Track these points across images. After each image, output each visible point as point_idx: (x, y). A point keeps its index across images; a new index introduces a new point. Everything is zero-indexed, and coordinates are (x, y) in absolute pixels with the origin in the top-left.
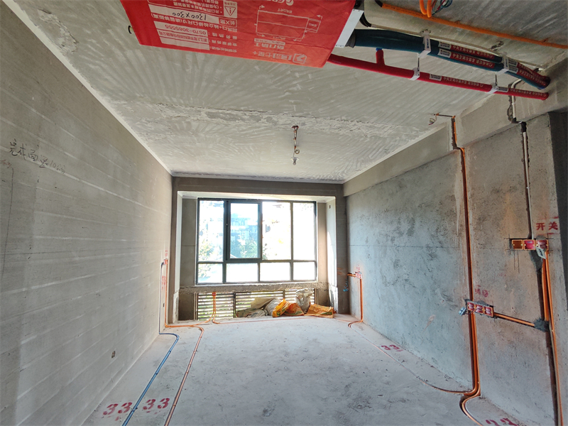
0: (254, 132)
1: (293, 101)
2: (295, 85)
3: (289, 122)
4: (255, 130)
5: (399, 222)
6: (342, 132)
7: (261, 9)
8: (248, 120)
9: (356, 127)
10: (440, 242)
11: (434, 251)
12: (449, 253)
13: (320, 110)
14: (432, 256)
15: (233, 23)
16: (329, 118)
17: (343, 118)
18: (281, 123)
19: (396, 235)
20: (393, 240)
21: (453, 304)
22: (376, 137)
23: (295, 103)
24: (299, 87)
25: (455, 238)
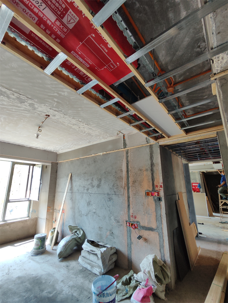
0: (13, 109)
1: (56, 100)
2: (64, 92)
3: (45, 111)
4: (14, 108)
5: (92, 180)
6: (73, 127)
7: (92, 36)
8: (13, 99)
9: (83, 126)
10: (114, 192)
11: (111, 196)
12: (119, 197)
13: (70, 111)
14: (110, 199)
15: (65, 30)
16: (72, 117)
17: (80, 120)
18: (39, 110)
19: (90, 187)
20: (88, 190)
21: (120, 224)
22: (89, 134)
23: (57, 102)
24: (66, 94)
25: (122, 190)
